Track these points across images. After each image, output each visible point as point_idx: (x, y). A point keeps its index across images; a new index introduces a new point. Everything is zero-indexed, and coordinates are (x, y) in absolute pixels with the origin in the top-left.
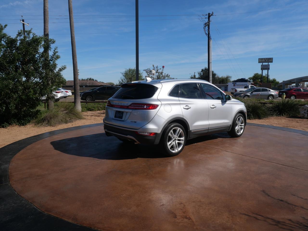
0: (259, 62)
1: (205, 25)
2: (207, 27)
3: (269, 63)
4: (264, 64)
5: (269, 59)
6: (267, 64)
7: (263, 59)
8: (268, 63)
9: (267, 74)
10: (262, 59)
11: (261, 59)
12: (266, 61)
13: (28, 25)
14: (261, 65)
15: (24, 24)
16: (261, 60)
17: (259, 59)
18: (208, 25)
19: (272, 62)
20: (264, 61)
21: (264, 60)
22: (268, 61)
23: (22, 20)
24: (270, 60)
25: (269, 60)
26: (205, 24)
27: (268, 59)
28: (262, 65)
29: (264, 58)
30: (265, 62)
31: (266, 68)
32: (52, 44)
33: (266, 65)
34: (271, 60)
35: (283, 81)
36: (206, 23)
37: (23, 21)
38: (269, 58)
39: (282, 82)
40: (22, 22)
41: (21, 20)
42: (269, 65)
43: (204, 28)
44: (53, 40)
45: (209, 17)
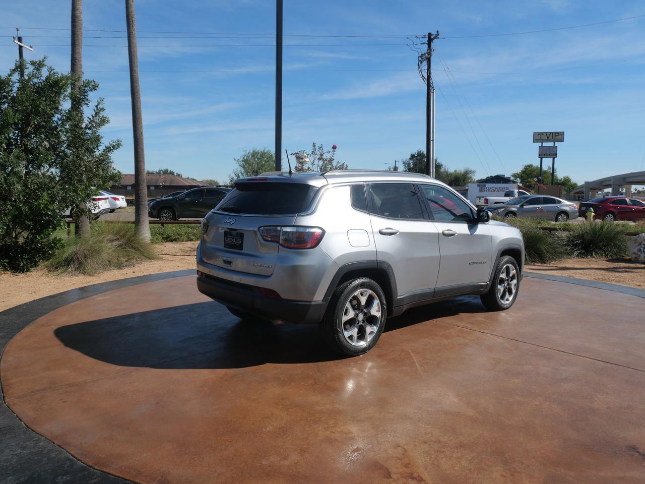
0: (535, 141)
1: (420, 59)
2: (425, 63)
3: (557, 144)
4: (545, 144)
5: (556, 134)
6: (551, 144)
7: (543, 134)
8: (554, 142)
9: (551, 166)
10: (541, 134)
11: (539, 134)
12: (550, 138)
13: (30, 49)
15: (21, 48)
16: (539, 137)
17: (534, 133)
18: (427, 58)
19: (562, 140)
20: (547, 138)
21: (544, 137)
22: (554, 137)
23: (17, 38)
24: (558, 137)
26: (421, 57)
27: (554, 135)
28: (541, 148)
29: (546, 133)
30: (548, 140)
31: (552, 153)
32: (91, 90)
33: (549, 147)
34: (560, 137)
35: (586, 182)
36: (424, 55)
37: (20, 39)
38: (556, 133)
39: (584, 183)
40: (17, 42)
41: (14, 38)
42: (555, 147)
43: (419, 65)
44: (93, 84)
45: (430, 41)
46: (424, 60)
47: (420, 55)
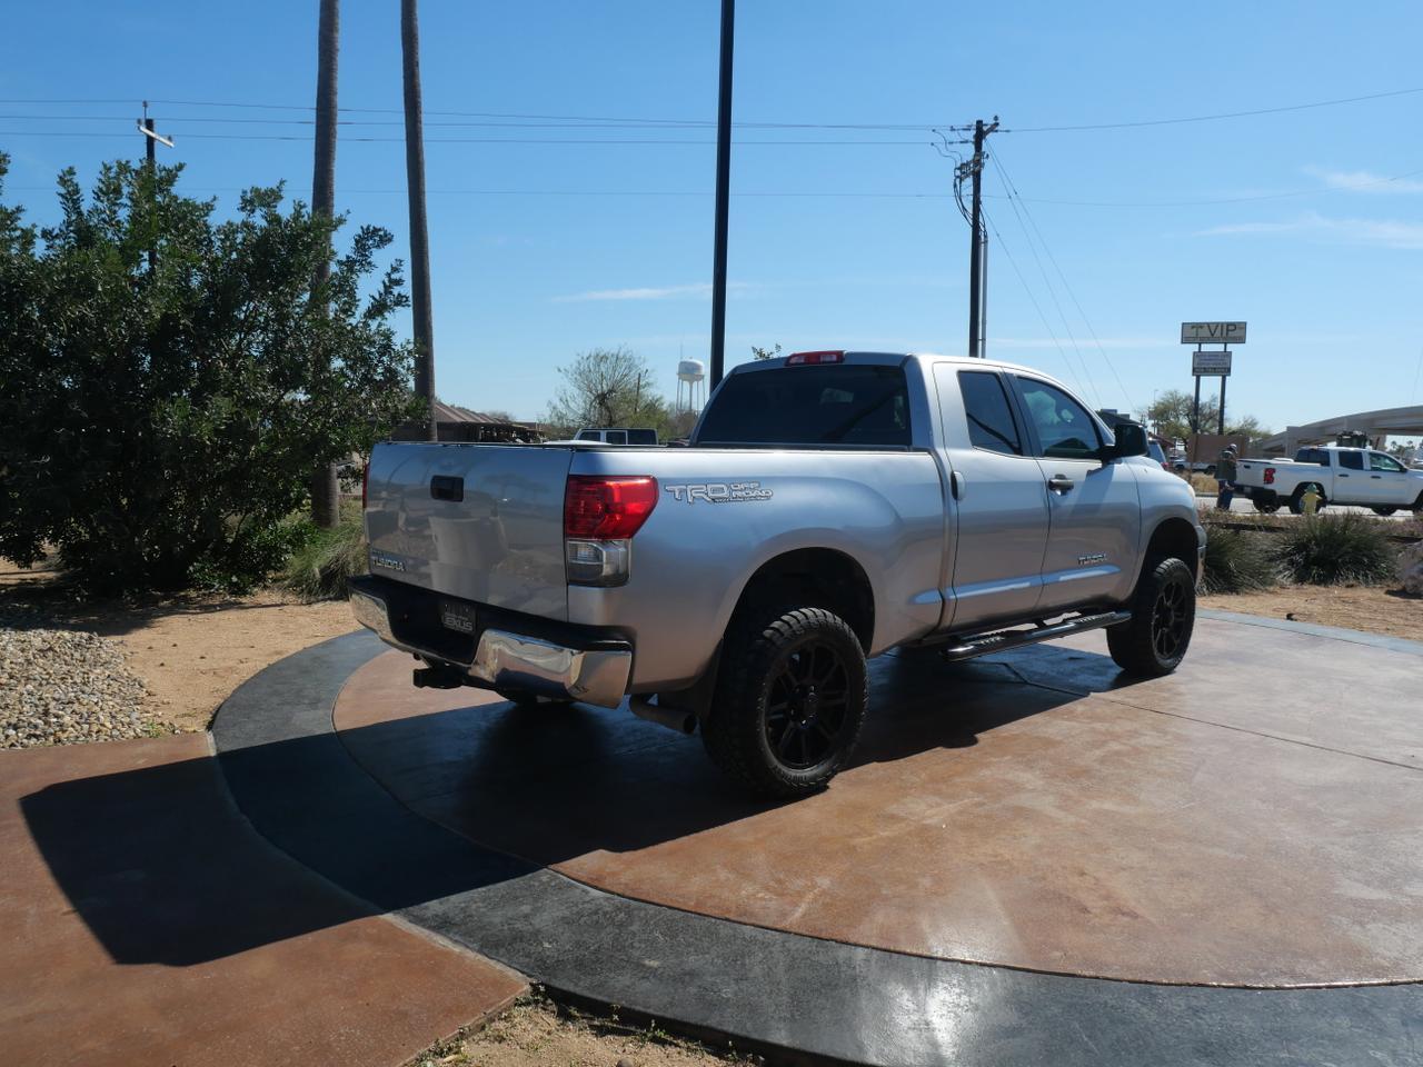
0: (1186, 340)
1: (958, 173)
2: (969, 181)
3: (1230, 347)
4: (1206, 348)
5: (1230, 328)
6: (1219, 348)
7: (1201, 327)
8: (1226, 344)
9: (1219, 394)
10: (1198, 326)
11: (1193, 327)
12: (1218, 334)
13: (168, 143)
14: (1194, 353)
15: (150, 141)
16: (1193, 333)
17: (1183, 324)
18: (973, 171)
19: (1241, 340)
20: (1209, 335)
21: (1205, 333)
22: (1224, 334)
23: (143, 121)
24: (1233, 332)
25: (1228, 330)
26: (960, 169)
27: (1225, 330)
28: (1198, 355)
29: (1208, 324)
30: (1212, 339)
31: (1217, 366)
32: (378, 246)
33: (1215, 354)
34: (1237, 333)
35: (1289, 428)
36: (967, 164)
37: (149, 124)
38: (1229, 324)
39: (1285, 430)
40: (143, 129)
41: (139, 122)
42: (1227, 355)
43: (955, 186)
44: (381, 233)
45: (980, 135)
46: (967, 176)
47: (959, 165)
